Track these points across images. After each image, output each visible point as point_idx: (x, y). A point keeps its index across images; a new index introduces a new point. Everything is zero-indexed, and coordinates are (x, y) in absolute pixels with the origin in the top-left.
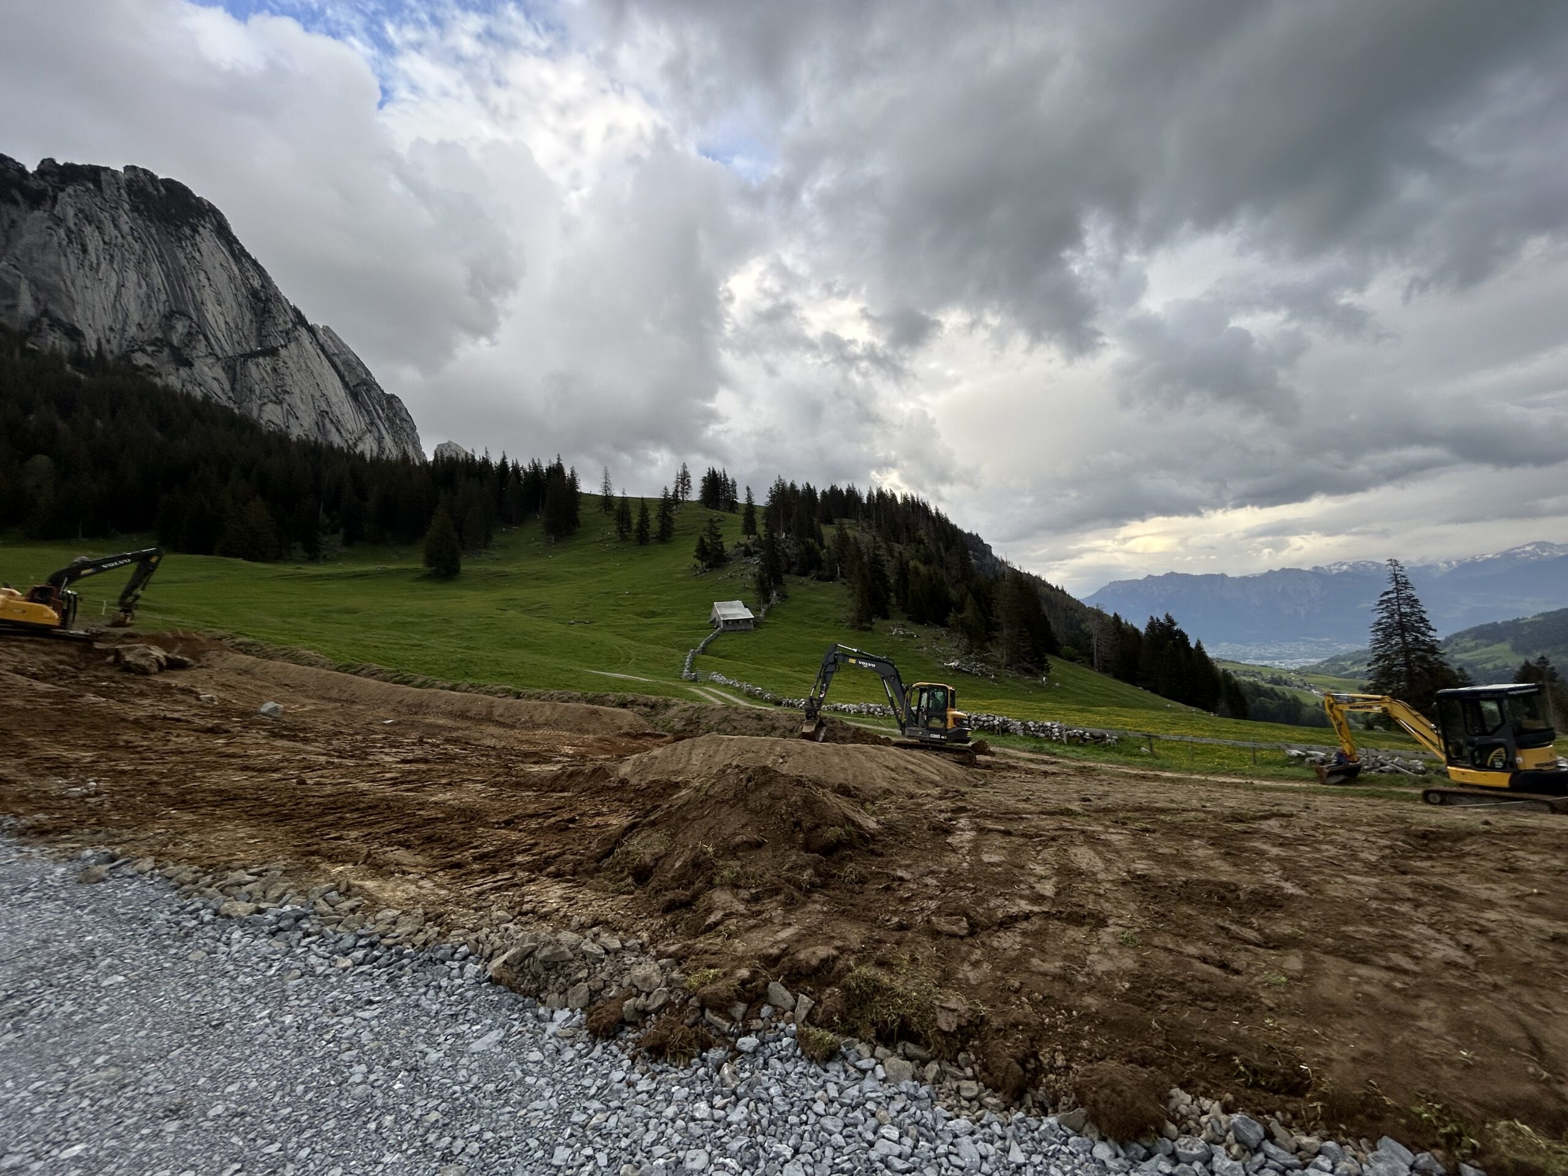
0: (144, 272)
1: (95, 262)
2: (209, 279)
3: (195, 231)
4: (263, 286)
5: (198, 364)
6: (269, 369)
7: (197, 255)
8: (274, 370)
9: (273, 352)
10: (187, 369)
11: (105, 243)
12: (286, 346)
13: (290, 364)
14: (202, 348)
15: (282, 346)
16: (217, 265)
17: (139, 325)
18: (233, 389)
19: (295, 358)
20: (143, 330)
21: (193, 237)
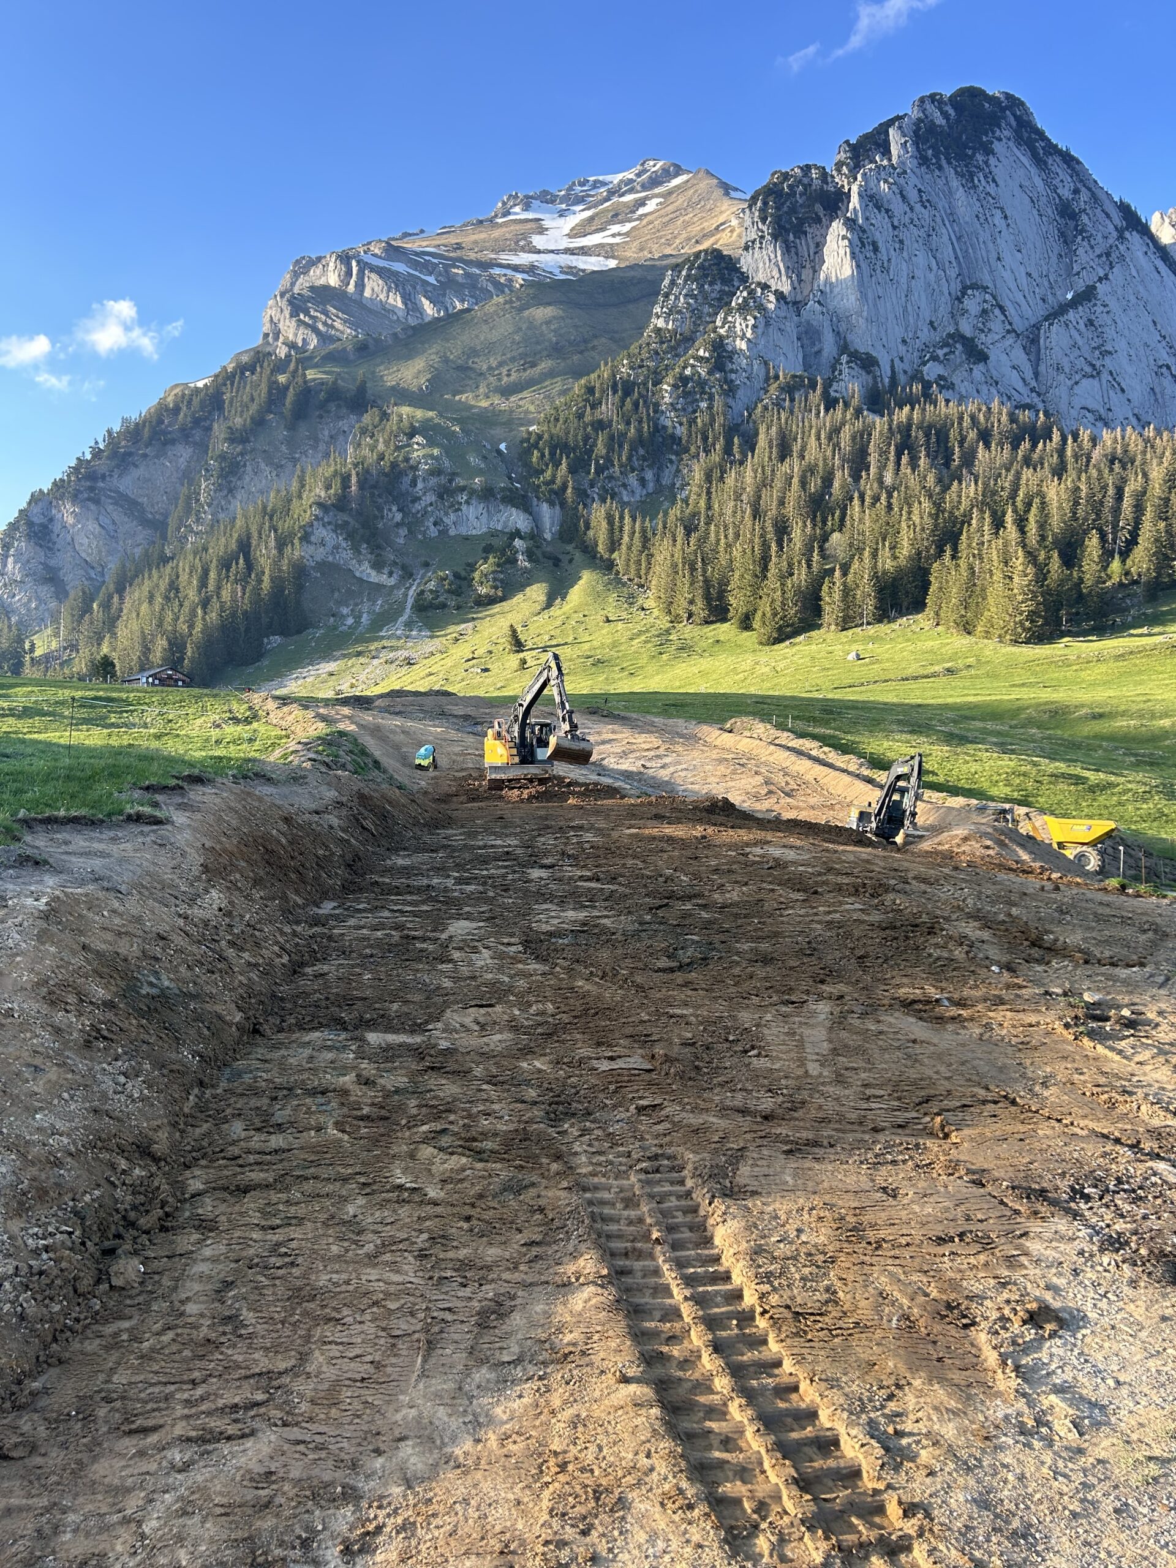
0: (934, 247)
1: (885, 258)
2: (1006, 217)
3: (989, 151)
4: (1076, 191)
5: (994, 354)
6: (1082, 326)
7: (991, 188)
8: (1090, 323)
9: (1087, 295)
10: (981, 366)
11: (894, 228)
12: (1106, 277)
13: (1113, 305)
14: (997, 325)
15: (1100, 280)
16: (1017, 191)
17: (931, 323)
18: (1036, 374)
19: (1120, 291)
20: (935, 329)
21: (986, 163)
